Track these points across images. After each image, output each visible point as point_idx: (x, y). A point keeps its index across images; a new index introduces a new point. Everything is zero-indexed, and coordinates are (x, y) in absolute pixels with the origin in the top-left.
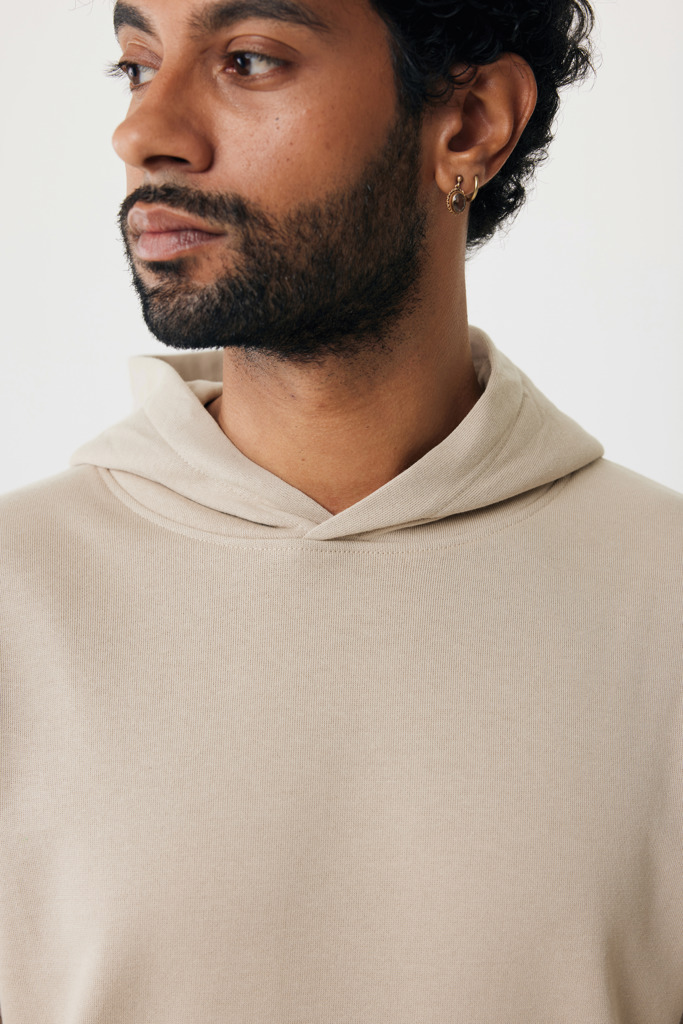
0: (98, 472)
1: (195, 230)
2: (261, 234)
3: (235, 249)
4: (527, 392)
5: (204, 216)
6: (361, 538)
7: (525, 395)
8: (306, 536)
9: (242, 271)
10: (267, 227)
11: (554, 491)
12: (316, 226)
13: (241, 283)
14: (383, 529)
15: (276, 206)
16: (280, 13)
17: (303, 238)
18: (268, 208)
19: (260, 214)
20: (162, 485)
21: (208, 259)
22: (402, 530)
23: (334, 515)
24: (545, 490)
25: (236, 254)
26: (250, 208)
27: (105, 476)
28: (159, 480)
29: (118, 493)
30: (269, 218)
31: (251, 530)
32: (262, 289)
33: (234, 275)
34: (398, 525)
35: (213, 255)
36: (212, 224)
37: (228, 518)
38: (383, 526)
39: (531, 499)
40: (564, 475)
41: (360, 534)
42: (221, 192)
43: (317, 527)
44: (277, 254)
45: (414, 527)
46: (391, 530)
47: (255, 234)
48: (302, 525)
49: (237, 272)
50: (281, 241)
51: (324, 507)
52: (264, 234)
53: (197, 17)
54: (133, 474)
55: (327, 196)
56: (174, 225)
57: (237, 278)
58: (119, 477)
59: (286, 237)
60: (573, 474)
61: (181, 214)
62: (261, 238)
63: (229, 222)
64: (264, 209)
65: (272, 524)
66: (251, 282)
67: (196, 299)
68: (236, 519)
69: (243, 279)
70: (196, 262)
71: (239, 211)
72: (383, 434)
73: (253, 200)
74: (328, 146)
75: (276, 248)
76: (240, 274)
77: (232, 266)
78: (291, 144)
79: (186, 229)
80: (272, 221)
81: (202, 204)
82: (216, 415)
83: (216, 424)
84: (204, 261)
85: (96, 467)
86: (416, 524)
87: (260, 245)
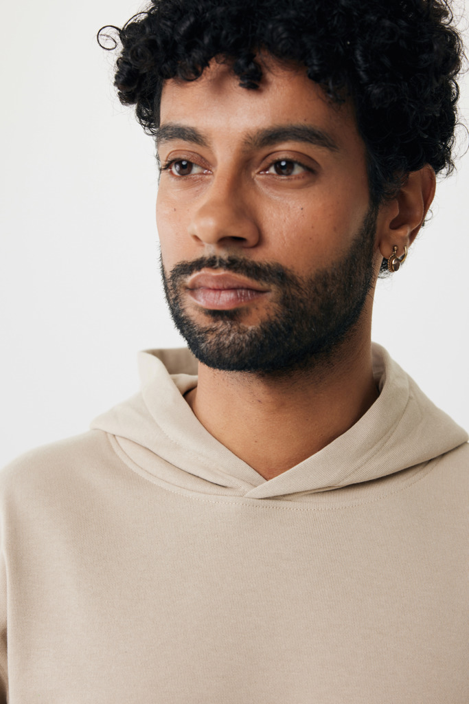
0: (107, 437)
1: (248, 289)
2: (294, 291)
3: (276, 302)
4: (412, 395)
5: (257, 279)
6: (285, 498)
7: (410, 398)
8: (246, 495)
9: (279, 317)
10: (297, 285)
11: (429, 467)
12: (325, 285)
13: (277, 325)
14: (301, 492)
15: (303, 271)
16: (311, 138)
17: (317, 293)
18: (298, 273)
19: (293, 277)
20: (150, 450)
21: (257, 309)
22: (314, 493)
23: (267, 480)
24: (421, 467)
25: (277, 305)
26: (288, 273)
27: (112, 440)
28: (148, 446)
29: (119, 453)
30: (299, 280)
31: (209, 488)
32: (290, 329)
33: (273, 320)
34: (311, 490)
35: (260, 306)
36: (262, 285)
37: (193, 478)
38: (301, 491)
39: (410, 474)
40: (435, 456)
41: (284, 496)
42: (268, 262)
43: (254, 490)
44: (302, 305)
45: (324, 492)
46: (306, 493)
47: (290, 291)
48: (244, 487)
49: (275, 317)
50: (305, 296)
51: (261, 475)
52: (296, 291)
53: (250, 138)
54: (130, 440)
55: (333, 264)
56: (235, 285)
57: (275, 322)
58: (121, 441)
59: (308, 292)
60: (443, 455)
61: (242, 278)
62: (293, 294)
63: (274, 282)
64: (295, 274)
65: (223, 485)
66: (284, 325)
67: (247, 338)
68: (198, 479)
69: (279, 322)
70: (248, 311)
71: (280, 275)
72: (316, 425)
73: (289, 268)
74: (335, 229)
75: (301, 301)
76: (277, 319)
77: (272, 314)
78: (313, 227)
79: (242, 288)
80: (301, 282)
81: (256, 271)
82: (191, 403)
83: (190, 409)
84: (254, 311)
85: (106, 433)
86: (325, 490)
87: (293, 299)
